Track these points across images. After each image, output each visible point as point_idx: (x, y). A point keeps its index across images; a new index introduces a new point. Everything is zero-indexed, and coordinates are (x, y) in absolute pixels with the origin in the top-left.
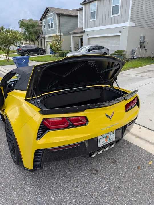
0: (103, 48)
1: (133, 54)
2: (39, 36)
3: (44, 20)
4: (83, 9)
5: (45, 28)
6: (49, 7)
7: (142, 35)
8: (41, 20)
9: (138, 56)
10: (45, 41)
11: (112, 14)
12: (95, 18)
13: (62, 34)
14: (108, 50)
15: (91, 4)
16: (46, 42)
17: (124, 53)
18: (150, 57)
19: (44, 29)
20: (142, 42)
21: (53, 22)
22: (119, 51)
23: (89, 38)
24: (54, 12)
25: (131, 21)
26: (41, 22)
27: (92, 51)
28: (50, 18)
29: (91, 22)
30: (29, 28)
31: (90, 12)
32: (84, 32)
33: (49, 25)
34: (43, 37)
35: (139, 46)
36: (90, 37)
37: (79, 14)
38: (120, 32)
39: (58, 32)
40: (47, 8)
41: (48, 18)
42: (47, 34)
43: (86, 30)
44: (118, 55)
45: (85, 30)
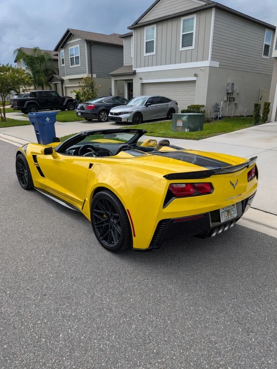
0: (168, 100)
1: (216, 111)
2: (53, 77)
3: (62, 51)
4: (132, 35)
5: (63, 63)
6: (72, 30)
7: (230, 81)
8: (56, 49)
9: (224, 115)
10: (64, 86)
11: (182, 47)
12: (153, 51)
13: (94, 76)
14: (177, 104)
15: (146, 28)
16: (66, 87)
17: (202, 109)
18: (244, 116)
19: (62, 65)
20: (230, 91)
21: (79, 55)
22: (195, 106)
23: (143, 84)
24: (80, 37)
25: (213, 59)
26: (56, 53)
27: (152, 105)
28: (74, 47)
29: (147, 58)
30: (34, 63)
31: (145, 41)
32: (135, 73)
33: (72, 59)
34: (60, 80)
35: (225, 99)
36: (144, 81)
37: (125, 43)
38: (196, 75)
39: (87, 72)
40: (68, 31)
41: (70, 48)
42: (67, 75)
43: (138, 70)
44: (194, 113)
45: (135, 71)
